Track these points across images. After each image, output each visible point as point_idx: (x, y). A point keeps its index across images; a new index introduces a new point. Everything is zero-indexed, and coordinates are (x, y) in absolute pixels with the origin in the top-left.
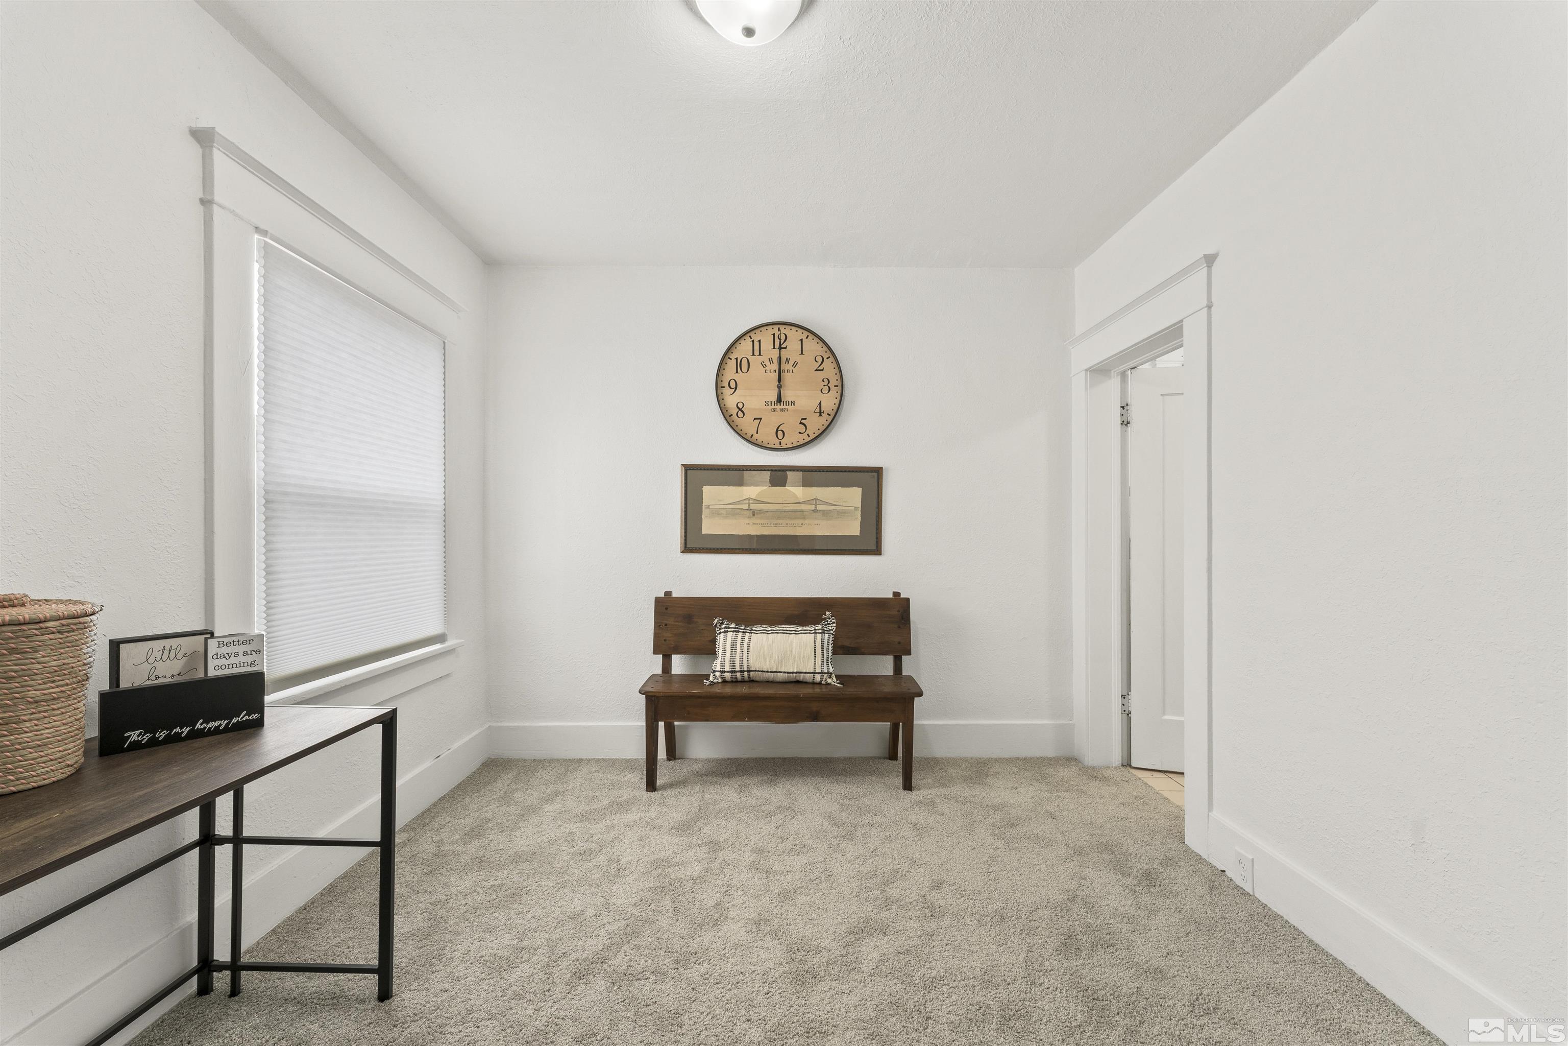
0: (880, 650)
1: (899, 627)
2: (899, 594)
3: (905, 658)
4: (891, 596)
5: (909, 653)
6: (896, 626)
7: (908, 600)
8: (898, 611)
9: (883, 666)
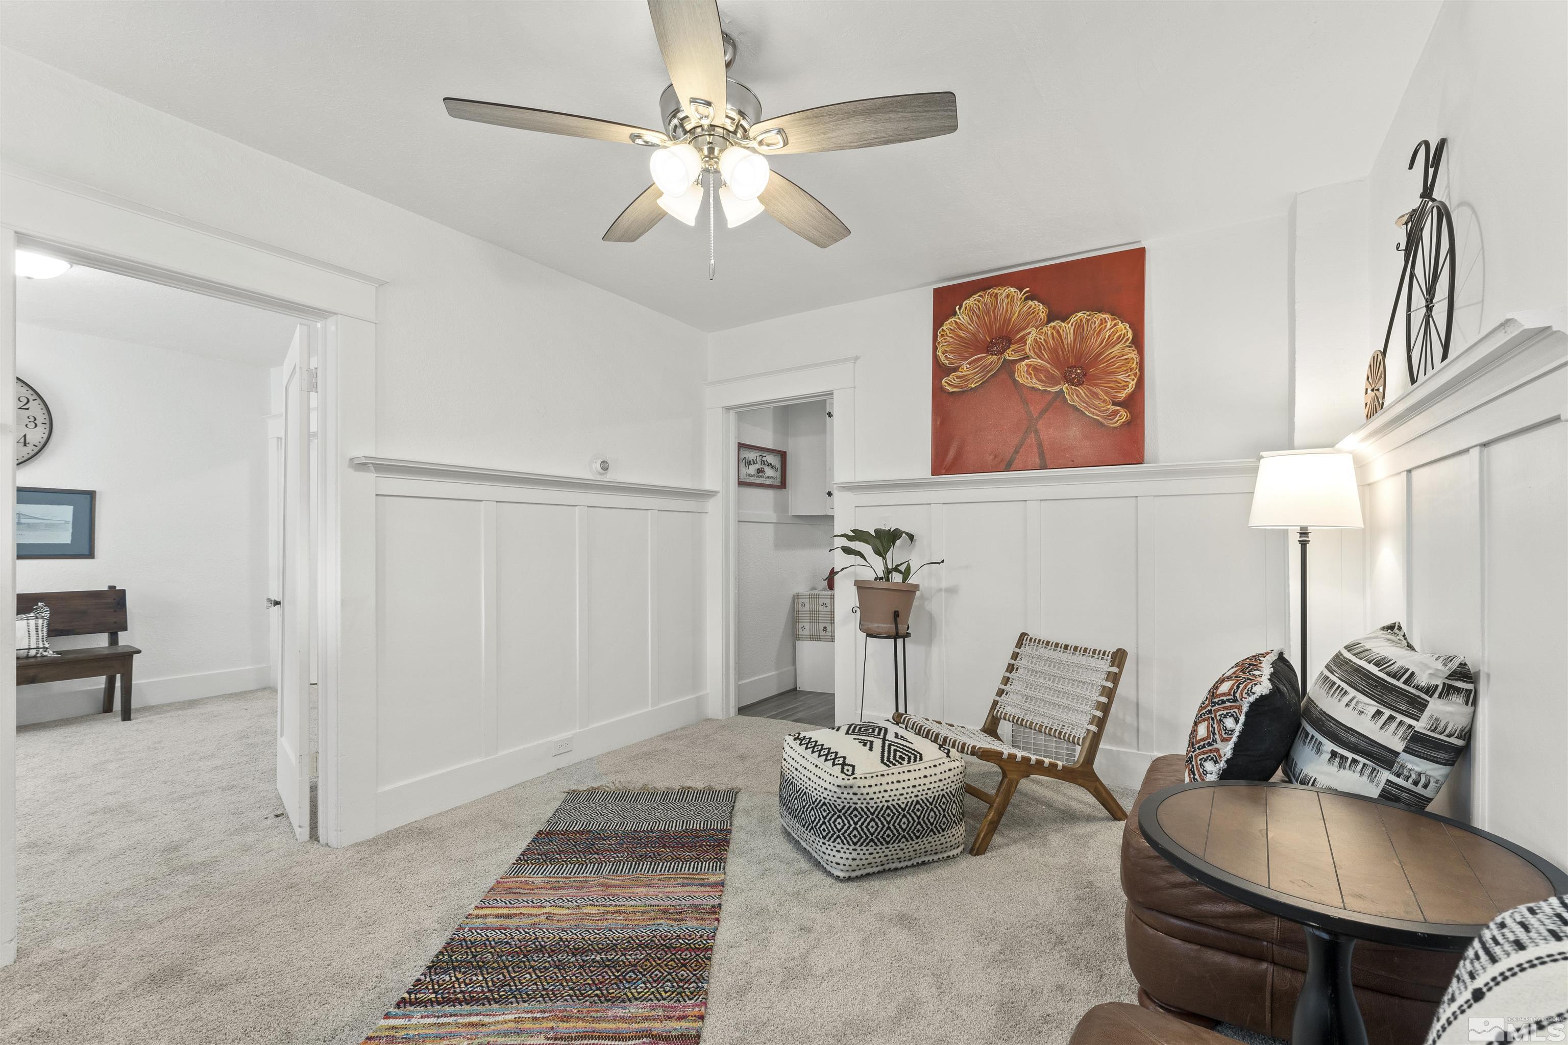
0: (96, 629)
1: (115, 611)
2: (115, 587)
3: (121, 634)
4: (106, 589)
5: (125, 629)
6: (112, 610)
7: (124, 591)
8: (114, 599)
9: (100, 641)
